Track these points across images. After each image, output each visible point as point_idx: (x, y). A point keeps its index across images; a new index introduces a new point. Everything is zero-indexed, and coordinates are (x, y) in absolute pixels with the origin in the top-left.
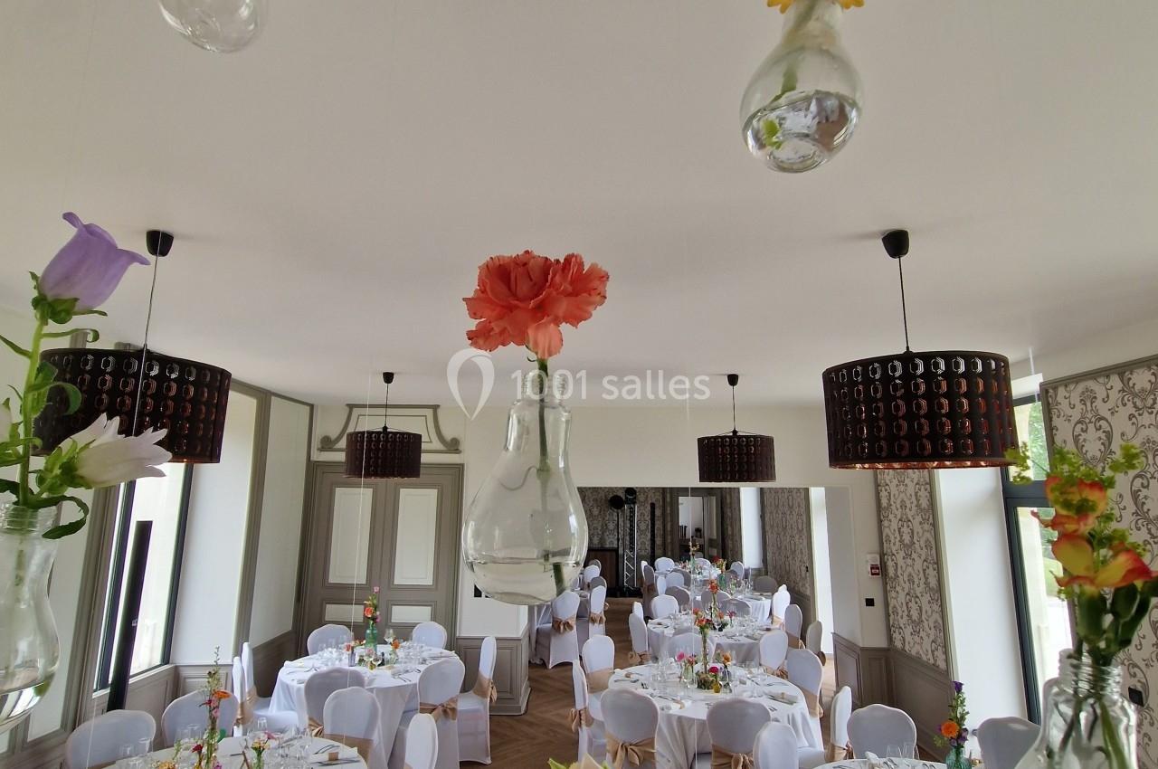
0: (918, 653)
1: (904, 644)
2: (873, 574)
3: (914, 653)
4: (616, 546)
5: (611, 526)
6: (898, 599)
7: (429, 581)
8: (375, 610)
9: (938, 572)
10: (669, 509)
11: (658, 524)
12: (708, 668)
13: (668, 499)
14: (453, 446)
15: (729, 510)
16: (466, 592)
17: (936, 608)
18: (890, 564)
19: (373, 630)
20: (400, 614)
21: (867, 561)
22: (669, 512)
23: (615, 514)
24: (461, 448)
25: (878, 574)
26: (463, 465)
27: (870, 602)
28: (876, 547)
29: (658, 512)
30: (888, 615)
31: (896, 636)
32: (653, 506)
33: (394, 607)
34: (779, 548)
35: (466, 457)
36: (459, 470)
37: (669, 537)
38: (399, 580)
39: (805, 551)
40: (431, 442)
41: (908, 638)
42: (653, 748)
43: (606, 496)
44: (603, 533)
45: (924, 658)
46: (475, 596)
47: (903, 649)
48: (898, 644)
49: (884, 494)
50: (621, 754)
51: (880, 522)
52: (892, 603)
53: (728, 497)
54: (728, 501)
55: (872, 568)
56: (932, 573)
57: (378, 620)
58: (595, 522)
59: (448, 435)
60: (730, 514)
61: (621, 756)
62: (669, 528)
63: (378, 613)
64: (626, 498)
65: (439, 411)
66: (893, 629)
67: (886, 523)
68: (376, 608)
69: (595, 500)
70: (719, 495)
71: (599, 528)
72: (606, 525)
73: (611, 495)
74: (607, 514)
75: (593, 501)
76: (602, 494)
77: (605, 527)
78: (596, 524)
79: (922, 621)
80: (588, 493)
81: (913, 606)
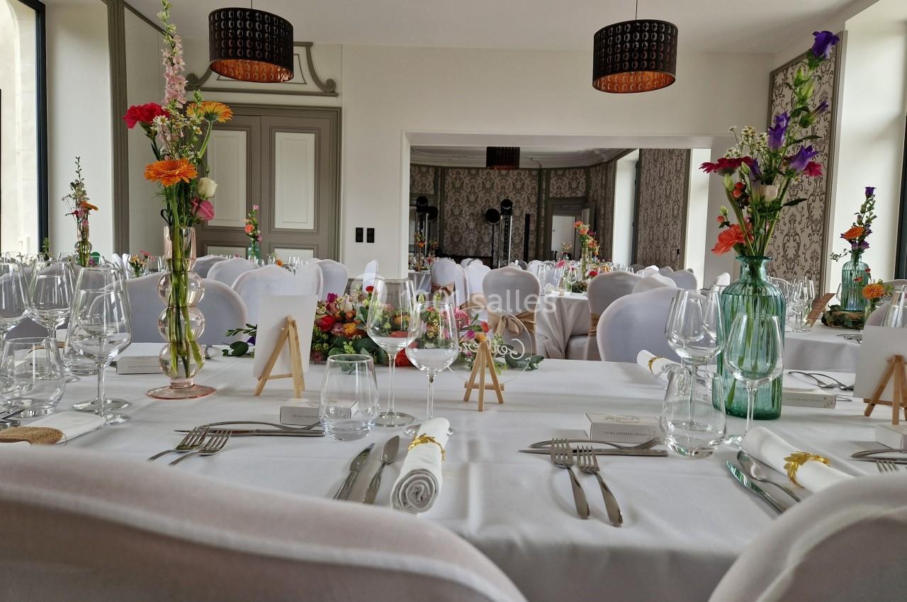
4: (490, 255)
5: (487, 239)
7: (310, 226)
8: (256, 228)
9: (825, 203)
10: (543, 223)
11: (532, 238)
12: (587, 274)
13: (543, 214)
14: (329, 88)
15: (602, 221)
19: (254, 248)
22: (542, 226)
23: (491, 228)
24: (337, 91)
26: (340, 109)
29: (532, 227)
32: (528, 217)
33: (276, 250)
34: (651, 242)
36: (336, 113)
37: (542, 250)
38: (279, 224)
39: (678, 236)
40: (306, 84)
42: (533, 320)
43: (482, 210)
44: (478, 246)
46: (357, 241)
50: (501, 324)
53: (602, 208)
54: (602, 212)
57: (260, 239)
58: (471, 235)
59: (324, 76)
60: (602, 225)
61: (502, 326)
62: (542, 242)
63: (259, 232)
64: (502, 209)
65: (313, 50)
68: (256, 225)
69: (472, 214)
70: (594, 207)
71: (475, 241)
72: (482, 238)
73: (487, 209)
74: (483, 227)
75: (470, 215)
76: (479, 209)
77: (480, 239)
78: (473, 237)
79: (799, 256)
80: (465, 208)
81: (792, 244)
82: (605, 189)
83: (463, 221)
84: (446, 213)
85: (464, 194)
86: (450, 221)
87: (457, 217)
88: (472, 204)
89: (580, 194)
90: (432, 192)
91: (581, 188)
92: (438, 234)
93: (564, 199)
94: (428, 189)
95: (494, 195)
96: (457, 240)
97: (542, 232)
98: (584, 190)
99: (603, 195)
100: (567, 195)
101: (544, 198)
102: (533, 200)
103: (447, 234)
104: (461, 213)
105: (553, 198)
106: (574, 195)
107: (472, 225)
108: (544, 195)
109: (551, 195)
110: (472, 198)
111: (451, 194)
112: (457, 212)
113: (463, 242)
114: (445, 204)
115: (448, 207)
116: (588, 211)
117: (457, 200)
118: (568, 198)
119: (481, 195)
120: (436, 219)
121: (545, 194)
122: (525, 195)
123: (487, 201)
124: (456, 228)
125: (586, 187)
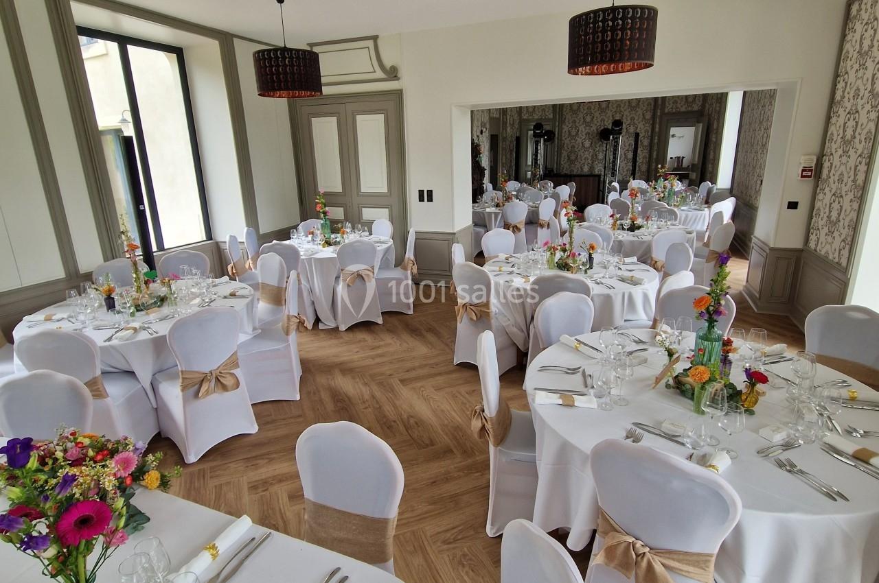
0: (827, 252)
1: (817, 245)
2: (802, 176)
3: (823, 253)
5: (601, 156)
6: (824, 200)
7: (385, 190)
9: (868, 167)
10: (656, 138)
13: (657, 130)
14: (393, 74)
15: (714, 136)
16: (413, 196)
17: (856, 206)
18: (826, 165)
20: (367, 214)
21: (800, 163)
22: (656, 141)
23: (605, 145)
24: (399, 75)
25: (810, 177)
26: (401, 91)
27: (793, 205)
28: (815, 147)
30: (810, 217)
31: (813, 238)
33: (363, 209)
34: (745, 166)
35: (406, 83)
36: (399, 94)
38: (365, 188)
40: (375, 72)
41: (822, 239)
42: (489, 309)
43: (597, 130)
44: (592, 163)
45: (831, 257)
46: (420, 201)
47: (815, 250)
48: (812, 245)
49: (840, 86)
51: (829, 118)
52: (818, 204)
53: (715, 123)
54: (715, 127)
55: (803, 171)
56: (863, 168)
58: (587, 153)
59: (388, 63)
60: (714, 139)
62: (655, 156)
64: (613, 129)
65: (380, 42)
66: (812, 231)
67: (833, 120)
69: (588, 134)
70: (707, 123)
71: (590, 158)
72: (596, 155)
73: (602, 128)
74: (598, 146)
75: (586, 134)
76: (594, 128)
77: (594, 157)
78: (587, 155)
79: (839, 221)
80: (582, 128)
81: (836, 206)
82: (720, 103)
83: (579, 140)
84: (563, 135)
85: (581, 115)
86: (567, 141)
87: (573, 137)
88: (588, 125)
89: (696, 108)
90: (551, 116)
91: (697, 102)
92: (556, 154)
93: (679, 113)
94: (547, 114)
95: (610, 114)
96: (573, 158)
97: (656, 148)
98: (700, 104)
99: (718, 109)
100: (683, 109)
101: (659, 114)
102: (648, 116)
103: (564, 154)
104: (577, 134)
105: (669, 114)
106: (690, 109)
107: (587, 144)
108: (659, 111)
109: (666, 111)
110: (588, 119)
111: (568, 116)
112: (573, 132)
113: (579, 160)
114: (563, 126)
115: (566, 129)
116: (701, 125)
117: (574, 122)
118: (684, 112)
119: (597, 114)
120: (554, 141)
121: (661, 109)
122: (640, 112)
123: (603, 120)
124: (573, 147)
125: (703, 101)
